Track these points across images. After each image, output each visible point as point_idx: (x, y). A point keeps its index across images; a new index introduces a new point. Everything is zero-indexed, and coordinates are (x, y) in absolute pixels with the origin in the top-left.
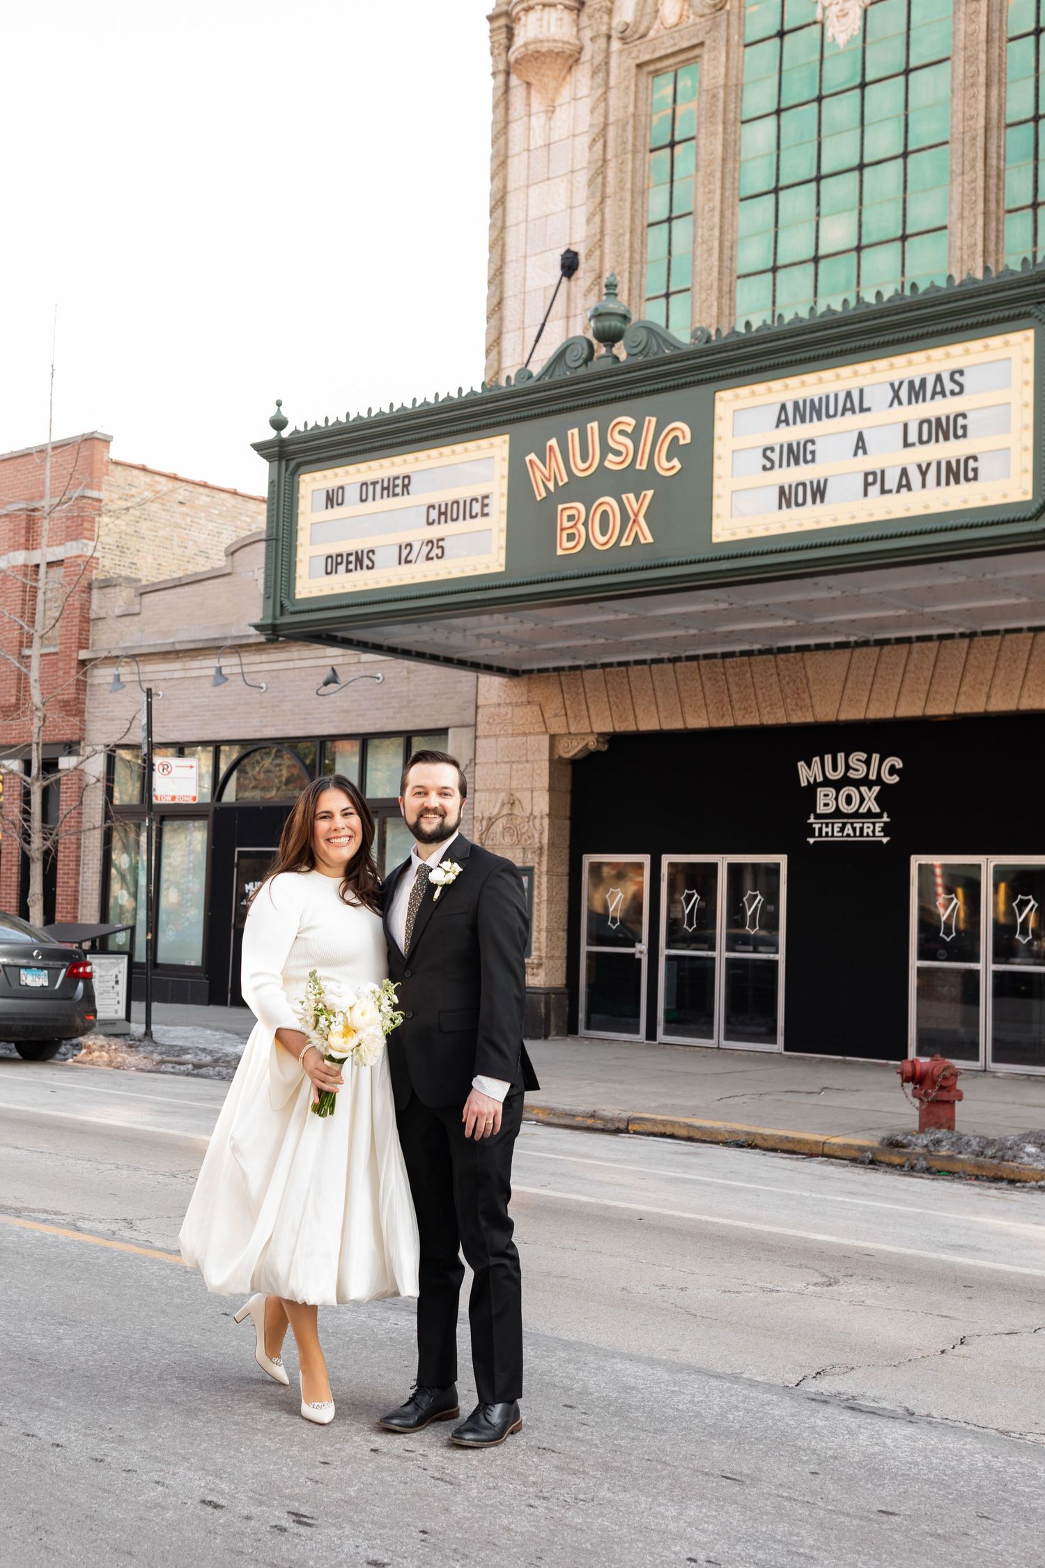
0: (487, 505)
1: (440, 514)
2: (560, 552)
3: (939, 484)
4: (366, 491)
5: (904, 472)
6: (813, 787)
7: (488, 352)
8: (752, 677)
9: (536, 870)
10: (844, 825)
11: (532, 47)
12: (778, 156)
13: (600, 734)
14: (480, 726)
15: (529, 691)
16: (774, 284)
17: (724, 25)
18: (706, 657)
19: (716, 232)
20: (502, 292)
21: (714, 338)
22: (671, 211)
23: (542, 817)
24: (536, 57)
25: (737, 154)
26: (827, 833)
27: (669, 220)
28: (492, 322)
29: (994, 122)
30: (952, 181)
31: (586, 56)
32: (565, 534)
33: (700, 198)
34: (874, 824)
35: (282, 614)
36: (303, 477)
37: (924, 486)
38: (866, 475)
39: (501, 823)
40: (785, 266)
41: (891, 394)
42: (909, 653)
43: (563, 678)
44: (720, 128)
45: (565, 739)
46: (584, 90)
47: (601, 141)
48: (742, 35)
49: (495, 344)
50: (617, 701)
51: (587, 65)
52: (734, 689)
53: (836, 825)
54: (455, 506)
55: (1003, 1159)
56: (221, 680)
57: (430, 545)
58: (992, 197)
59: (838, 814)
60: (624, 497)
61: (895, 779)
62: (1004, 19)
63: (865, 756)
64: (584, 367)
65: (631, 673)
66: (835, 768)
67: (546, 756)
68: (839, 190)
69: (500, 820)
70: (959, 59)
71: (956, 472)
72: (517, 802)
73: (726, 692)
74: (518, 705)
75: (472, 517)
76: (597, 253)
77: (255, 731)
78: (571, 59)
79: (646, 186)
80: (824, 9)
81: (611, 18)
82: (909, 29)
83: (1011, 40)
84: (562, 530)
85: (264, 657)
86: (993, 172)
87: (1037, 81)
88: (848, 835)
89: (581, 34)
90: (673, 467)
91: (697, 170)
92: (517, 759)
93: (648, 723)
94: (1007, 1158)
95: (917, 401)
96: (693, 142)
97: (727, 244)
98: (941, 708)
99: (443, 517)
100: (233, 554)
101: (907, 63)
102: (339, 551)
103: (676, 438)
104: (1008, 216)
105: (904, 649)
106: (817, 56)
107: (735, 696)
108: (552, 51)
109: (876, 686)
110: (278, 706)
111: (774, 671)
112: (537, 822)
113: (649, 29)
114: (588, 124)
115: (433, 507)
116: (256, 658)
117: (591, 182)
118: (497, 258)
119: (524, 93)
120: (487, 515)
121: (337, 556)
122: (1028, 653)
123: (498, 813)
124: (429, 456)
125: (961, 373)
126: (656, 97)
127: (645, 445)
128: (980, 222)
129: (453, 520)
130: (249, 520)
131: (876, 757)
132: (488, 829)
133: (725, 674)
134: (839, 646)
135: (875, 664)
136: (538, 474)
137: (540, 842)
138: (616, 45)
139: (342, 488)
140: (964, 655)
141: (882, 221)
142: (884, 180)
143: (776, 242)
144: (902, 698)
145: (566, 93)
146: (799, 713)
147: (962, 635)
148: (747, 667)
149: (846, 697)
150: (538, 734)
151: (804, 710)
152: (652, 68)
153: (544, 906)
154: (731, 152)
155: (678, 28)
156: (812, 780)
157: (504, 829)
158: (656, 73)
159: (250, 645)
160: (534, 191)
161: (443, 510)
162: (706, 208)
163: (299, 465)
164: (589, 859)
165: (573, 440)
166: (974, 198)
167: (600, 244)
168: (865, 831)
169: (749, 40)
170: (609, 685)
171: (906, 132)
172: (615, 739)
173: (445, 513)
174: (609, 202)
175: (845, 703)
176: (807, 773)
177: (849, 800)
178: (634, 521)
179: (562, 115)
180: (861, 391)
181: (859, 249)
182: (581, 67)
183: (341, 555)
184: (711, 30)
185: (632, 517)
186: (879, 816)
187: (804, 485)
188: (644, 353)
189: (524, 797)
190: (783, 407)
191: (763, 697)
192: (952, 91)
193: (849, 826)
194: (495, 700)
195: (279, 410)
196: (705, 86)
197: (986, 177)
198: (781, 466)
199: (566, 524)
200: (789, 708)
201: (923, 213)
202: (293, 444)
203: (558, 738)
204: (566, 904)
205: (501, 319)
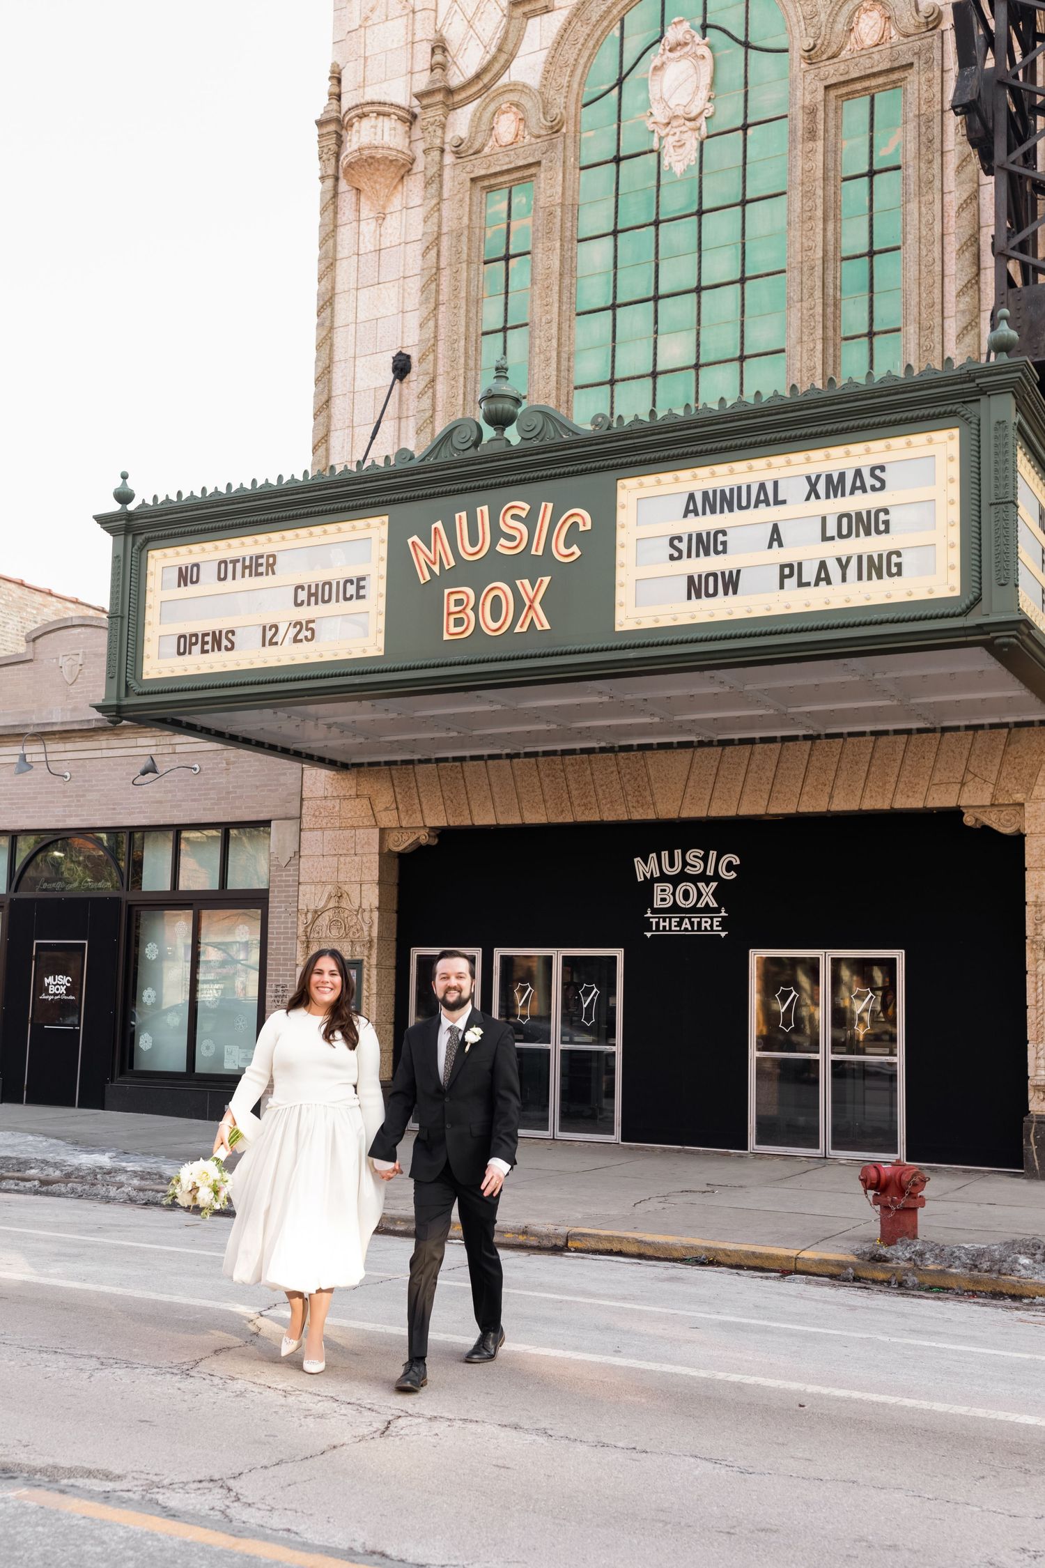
0: (363, 587)
1: (310, 595)
2: (446, 637)
3: (860, 578)
4: (224, 570)
5: (823, 565)
6: (650, 882)
7: (315, 449)
8: (592, 774)
9: (365, 963)
10: (682, 919)
11: (366, 152)
12: (615, 274)
13: (432, 828)
14: (305, 819)
15: (358, 784)
16: (612, 397)
17: (560, 147)
18: (546, 753)
19: (554, 343)
20: (330, 391)
21: (615, 425)
22: (506, 321)
23: (371, 911)
24: (369, 162)
25: (573, 270)
26: (664, 927)
27: (505, 329)
28: (320, 419)
29: (831, 254)
30: (789, 308)
31: (419, 167)
32: (452, 618)
33: (537, 310)
34: (712, 918)
35: (127, 695)
36: (150, 553)
37: (844, 579)
38: (782, 567)
39: (326, 917)
40: (623, 380)
41: (808, 488)
42: (752, 753)
43: (393, 772)
44: (558, 245)
45: (395, 833)
46: (416, 200)
47: (435, 249)
48: (577, 158)
49: (322, 442)
50: (452, 796)
51: (420, 176)
52: (573, 786)
53: (673, 920)
54: (327, 587)
55: (999, 1272)
56: (25, 767)
57: (298, 627)
58: (830, 324)
59: (675, 908)
60: (518, 582)
61: (732, 875)
62: (839, 159)
63: (702, 853)
64: (472, 449)
65: (466, 769)
66: (672, 865)
67: (376, 849)
68: (677, 311)
69: (327, 913)
70: (796, 195)
71: (879, 567)
72: (345, 895)
73: (565, 788)
74: (345, 798)
75: (346, 599)
76: (431, 357)
77: (57, 821)
78: (404, 168)
79: (480, 296)
80: (661, 139)
81: (444, 133)
82: (745, 163)
83: (845, 179)
84: (449, 614)
85: (69, 746)
86: (830, 301)
87: (871, 219)
88: (686, 930)
89: (414, 145)
90: (573, 554)
91: (533, 281)
92: (345, 852)
93: (484, 817)
94: (1004, 1271)
95: (835, 496)
96: (528, 257)
97: (564, 356)
98: (784, 806)
99: (313, 599)
100: (34, 640)
101: (744, 194)
102: (193, 631)
103: (575, 524)
104: (844, 343)
105: (746, 749)
106: (654, 182)
107: (574, 793)
108: (387, 158)
109: (717, 786)
110: (84, 796)
111: (614, 769)
112: (366, 915)
113: (484, 145)
114: (421, 233)
115: (302, 588)
116: (60, 746)
117: (424, 289)
118: (324, 355)
119: (354, 200)
120: (363, 597)
121: (192, 636)
122: (869, 756)
123: (325, 906)
124: (297, 535)
125: (882, 468)
126: (489, 211)
127: (541, 530)
128: (819, 347)
129: (324, 602)
130: (35, 612)
131: (713, 854)
132: (313, 922)
133: (563, 771)
134: (682, 745)
135: (716, 763)
136: (421, 557)
137: (370, 935)
138: (449, 159)
139: (197, 565)
140: (806, 757)
141: (721, 341)
142: (722, 304)
143: (613, 356)
144: (745, 797)
145: (397, 202)
146: (641, 811)
147: (806, 737)
148: (586, 765)
149: (687, 795)
150: (367, 827)
151: (645, 807)
152: (486, 183)
153: (374, 999)
154: (568, 269)
155: (514, 146)
156: (648, 876)
157: (331, 921)
158: (490, 189)
159: (53, 733)
160: (364, 294)
161: (313, 590)
162: (543, 320)
163: (148, 540)
164: (416, 952)
165: (460, 523)
166: (812, 324)
167: (433, 348)
168: (703, 925)
169: (584, 164)
170: (442, 780)
171: (743, 259)
172: (445, 834)
173: (316, 594)
174: (442, 308)
175: (687, 801)
176: (642, 870)
177: (686, 895)
178: (530, 607)
179: (392, 222)
180: (776, 484)
181: (697, 367)
182: (413, 177)
183: (196, 635)
184: (547, 151)
185: (528, 603)
186: (717, 910)
187: (715, 575)
188: (540, 437)
189: (353, 890)
190: (691, 497)
191: (604, 794)
192: (789, 223)
193: (686, 920)
194: (321, 793)
195: (124, 484)
196: (541, 203)
197: (824, 305)
198: (689, 556)
199: (453, 609)
200: (630, 805)
201: (761, 336)
202: (142, 518)
203: (388, 831)
204: (393, 997)
205: (329, 417)
